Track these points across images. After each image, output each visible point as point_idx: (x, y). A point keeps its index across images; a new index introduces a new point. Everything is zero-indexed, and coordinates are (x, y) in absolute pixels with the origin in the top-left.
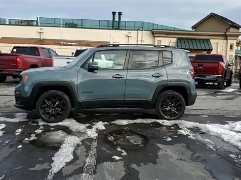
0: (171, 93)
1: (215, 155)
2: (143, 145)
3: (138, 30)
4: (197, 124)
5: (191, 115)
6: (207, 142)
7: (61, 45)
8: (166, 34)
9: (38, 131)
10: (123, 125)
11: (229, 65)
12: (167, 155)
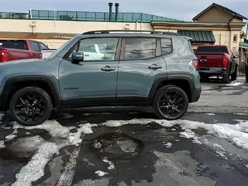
0: (171, 88)
1: (227, 166)
2: (136, 153)
3: (136, 22)
4: (202, 124)
5: (194, 113)
6: (216, 147)
7: (54, 38)
8: (166, 26)
9: (10, 137)
10: (114, 127)
11: (234, 57)
12: (166, 167)
